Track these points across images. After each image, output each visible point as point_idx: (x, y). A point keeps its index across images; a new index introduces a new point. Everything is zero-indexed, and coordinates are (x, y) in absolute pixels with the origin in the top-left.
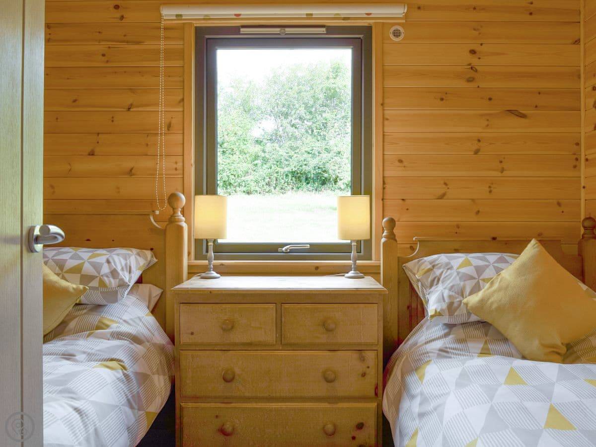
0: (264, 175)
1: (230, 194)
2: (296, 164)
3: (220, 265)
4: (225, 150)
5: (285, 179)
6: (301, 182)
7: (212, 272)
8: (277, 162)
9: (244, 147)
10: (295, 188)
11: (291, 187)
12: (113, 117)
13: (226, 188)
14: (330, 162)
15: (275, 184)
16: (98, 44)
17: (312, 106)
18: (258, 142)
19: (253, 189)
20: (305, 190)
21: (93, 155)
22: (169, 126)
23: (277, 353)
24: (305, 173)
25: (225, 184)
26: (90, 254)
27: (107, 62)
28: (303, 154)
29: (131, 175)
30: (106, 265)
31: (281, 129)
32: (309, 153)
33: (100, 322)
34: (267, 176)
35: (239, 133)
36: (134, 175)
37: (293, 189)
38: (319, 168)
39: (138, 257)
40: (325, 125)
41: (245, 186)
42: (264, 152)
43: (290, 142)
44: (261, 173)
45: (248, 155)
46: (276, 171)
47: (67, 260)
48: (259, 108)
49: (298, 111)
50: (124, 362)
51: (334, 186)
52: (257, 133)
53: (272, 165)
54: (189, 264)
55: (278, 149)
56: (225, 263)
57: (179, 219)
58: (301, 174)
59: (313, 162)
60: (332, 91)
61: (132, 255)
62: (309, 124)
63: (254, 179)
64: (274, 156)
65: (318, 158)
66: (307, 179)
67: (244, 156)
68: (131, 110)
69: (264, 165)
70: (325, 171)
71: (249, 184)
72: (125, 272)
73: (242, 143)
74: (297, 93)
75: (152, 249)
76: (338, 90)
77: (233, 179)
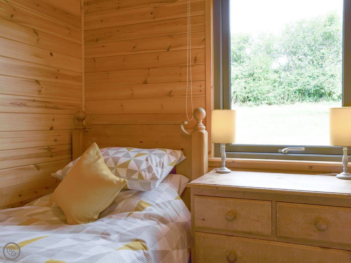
0: (280, 93)
1: (258, 105)
2: (301, 84)
3: (232, 162)
4: (255, 78)
5: (294, 95)
6: (305, 96)
7: (225, 168)
8: (289, 84)
9: (266, 76)
10: (301, 100)
11: (298, 99)
12: (158, 56)
13: (256, 102)
14: (326, 82)
15: (287, 98)
16: (148, 6)
17: (313, 46)
18: (276, 72)
19: (272, 102)
20: (308, 101)
21: (146, 83)
22: (195, 59)
23: (272, 243)
24: (307, 90)
25: (255, 99)
26: (136, 154)
27: (154, 18)
28: (307, 78)
29: (170, 97)
30: (145, 162)
31: (291, 63)
32: (310, 77)
33: (139, 205)
34: (282, 93)
35: (264, 67)
36: (172, 96)
37: (299, 101)
38: (318, 86)
39: (170, 156)
40: (322, 58)
41: (268, 100)
42: (280, 78)
43: (297, 71)
44: (278, 91)
45: (269, 81)
46: (288, 90)
47: (120, 158)
48: (276, 50)
49: (303, 50)
50: (146, 243)
51: (328, 98)
52: (275, 66)
53: (285, 86)
54: (209, 160)
55: (289, 75)
56: (236, 160)
57: (200, 127)
58: (305, 91)
59: (313, 83)
60: (328, 34)
61: (165, 154)
62: (311, 58)
63: (273, 95)
64: (287, 80)
65: (317, 80)
66: (309, 94)
67: (267, 81)
68: (170, 50)
69: (280, 86)
70: (322, 88)
71: (270, 99)
72: (159, 168)
73: (266, 74)
74: (302, 38)
75: (182, 150)
76: (332, 33)
77: (260, 96)
